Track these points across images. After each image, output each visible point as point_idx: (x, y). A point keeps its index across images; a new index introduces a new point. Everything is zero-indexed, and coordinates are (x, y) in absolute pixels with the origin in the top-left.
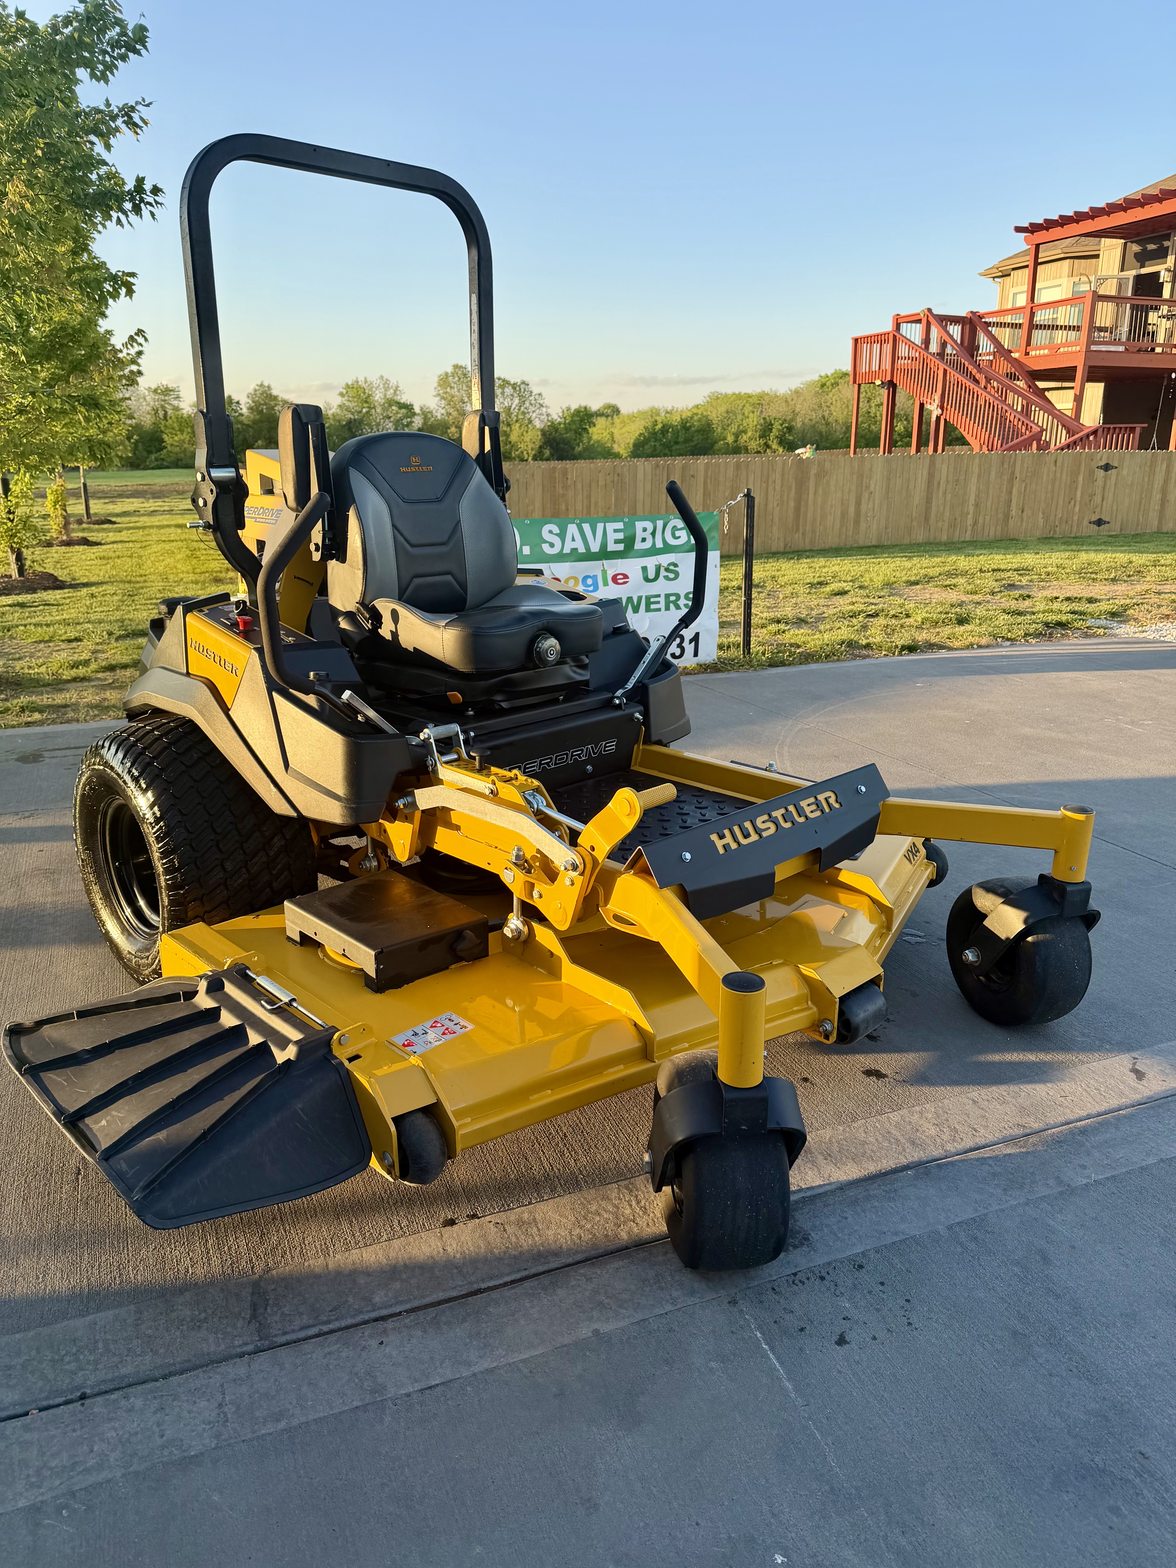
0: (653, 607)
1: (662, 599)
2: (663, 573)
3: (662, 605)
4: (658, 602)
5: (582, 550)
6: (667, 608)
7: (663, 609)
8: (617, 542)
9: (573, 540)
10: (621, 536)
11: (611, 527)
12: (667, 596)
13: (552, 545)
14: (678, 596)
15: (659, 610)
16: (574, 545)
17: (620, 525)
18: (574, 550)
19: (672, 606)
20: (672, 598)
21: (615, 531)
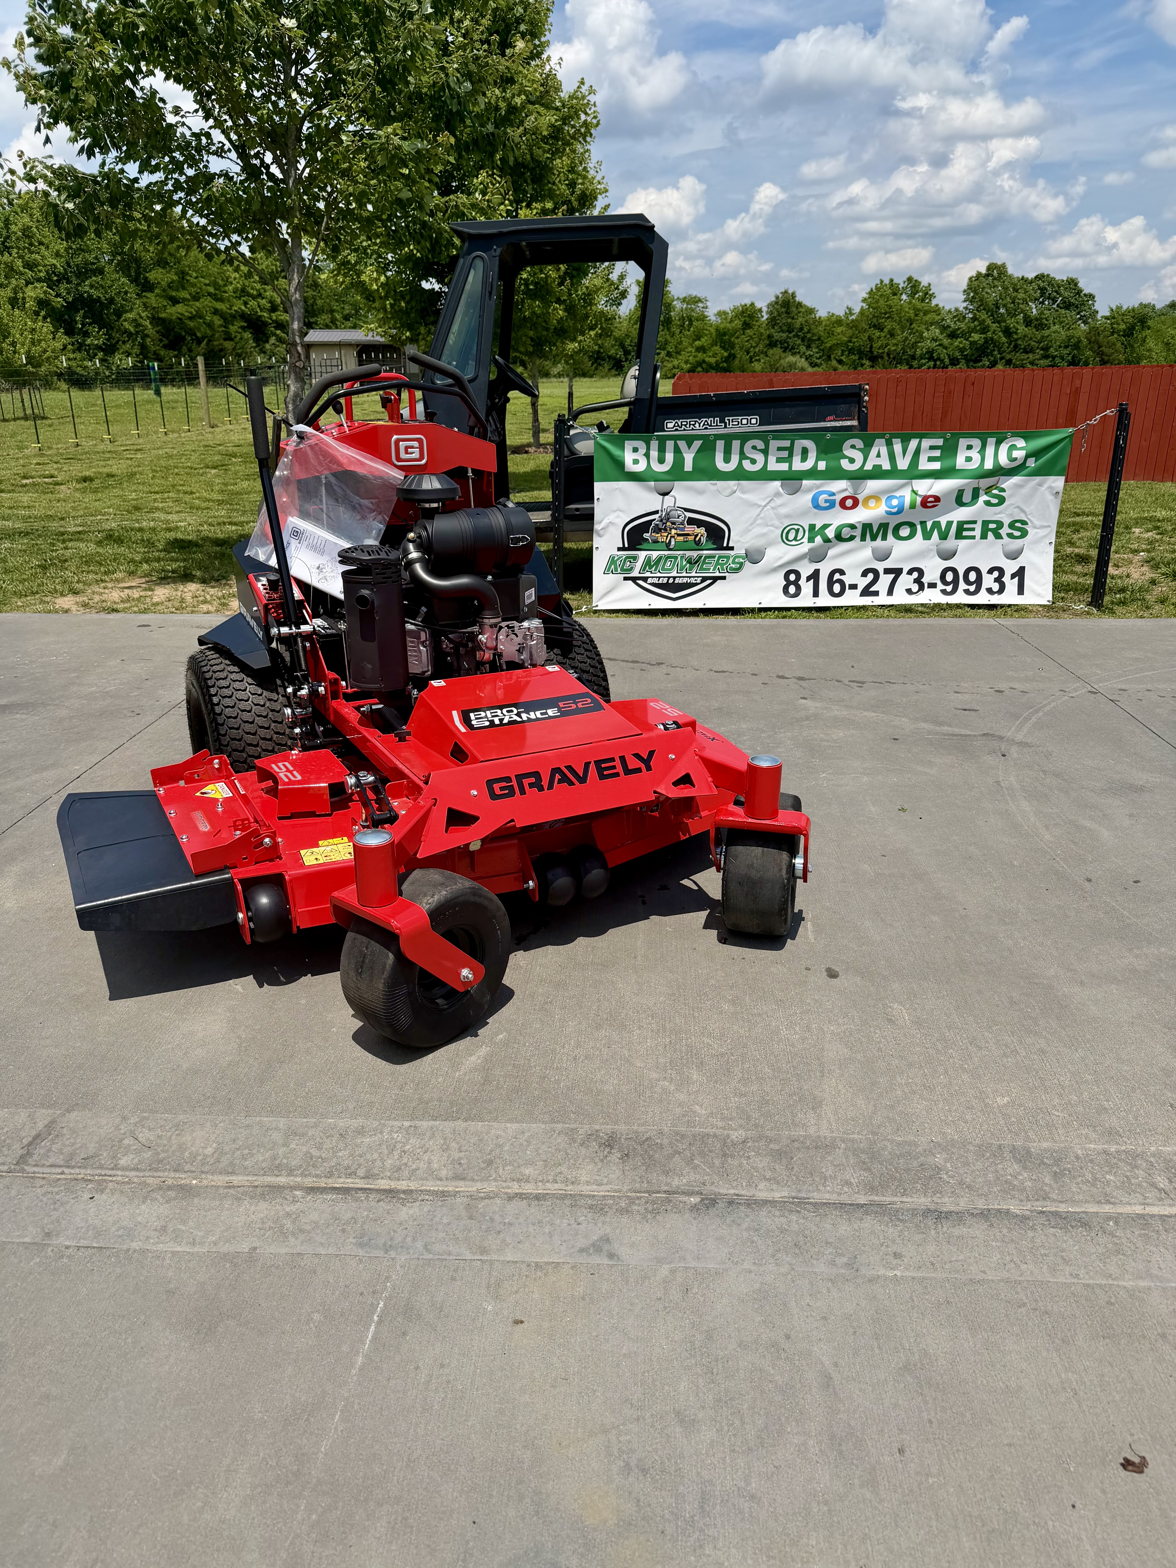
3: (977, 533)
4: (973, 529)
5: (887, 466)
7: (978, 536)
9: (878, 456)
10: (938, 454)
11: (926, 443)
13: (852, 461)
14: (1000, 524)
15: (973, 537)
16: (878, 461)
17: (938, 442)
18: (877, 467)
20: (992, 526)
21: (932, 448)
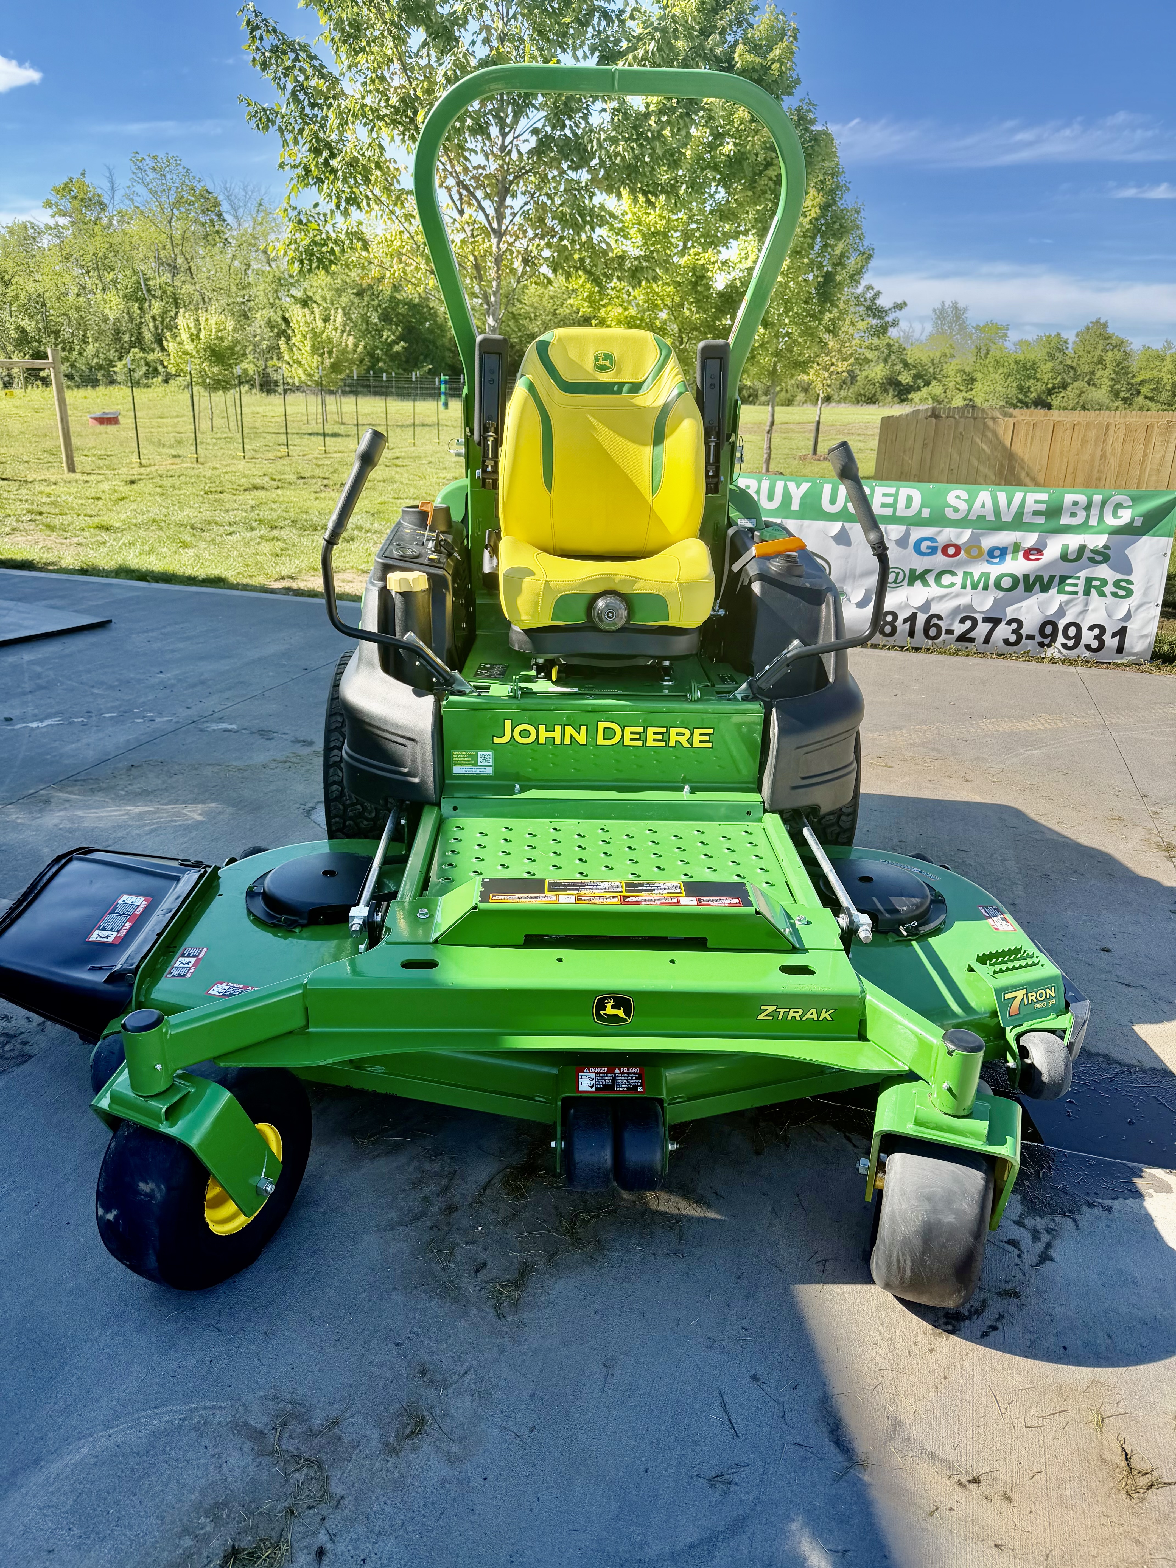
0: (1068, 589)
1: (1081, 583)
2: (1087, 554)
3: (1080, 589)
4: (1076, 585)
5: (991, 518)
6: (1087, 593)
7: (1081, 592)
8: (1036, 513)
9: (983, 506)
10: (1042, 507)
11: (1032, 496)
12: (1089, 580)
13: (956, 510)
14: (1104, 582)
15: (1076, 593)
16: (983, 512)
17: (1044, 496)
18: (981, 518)
19: (1093, 591)
20: (1096, 583)
21: (1037, 501)
